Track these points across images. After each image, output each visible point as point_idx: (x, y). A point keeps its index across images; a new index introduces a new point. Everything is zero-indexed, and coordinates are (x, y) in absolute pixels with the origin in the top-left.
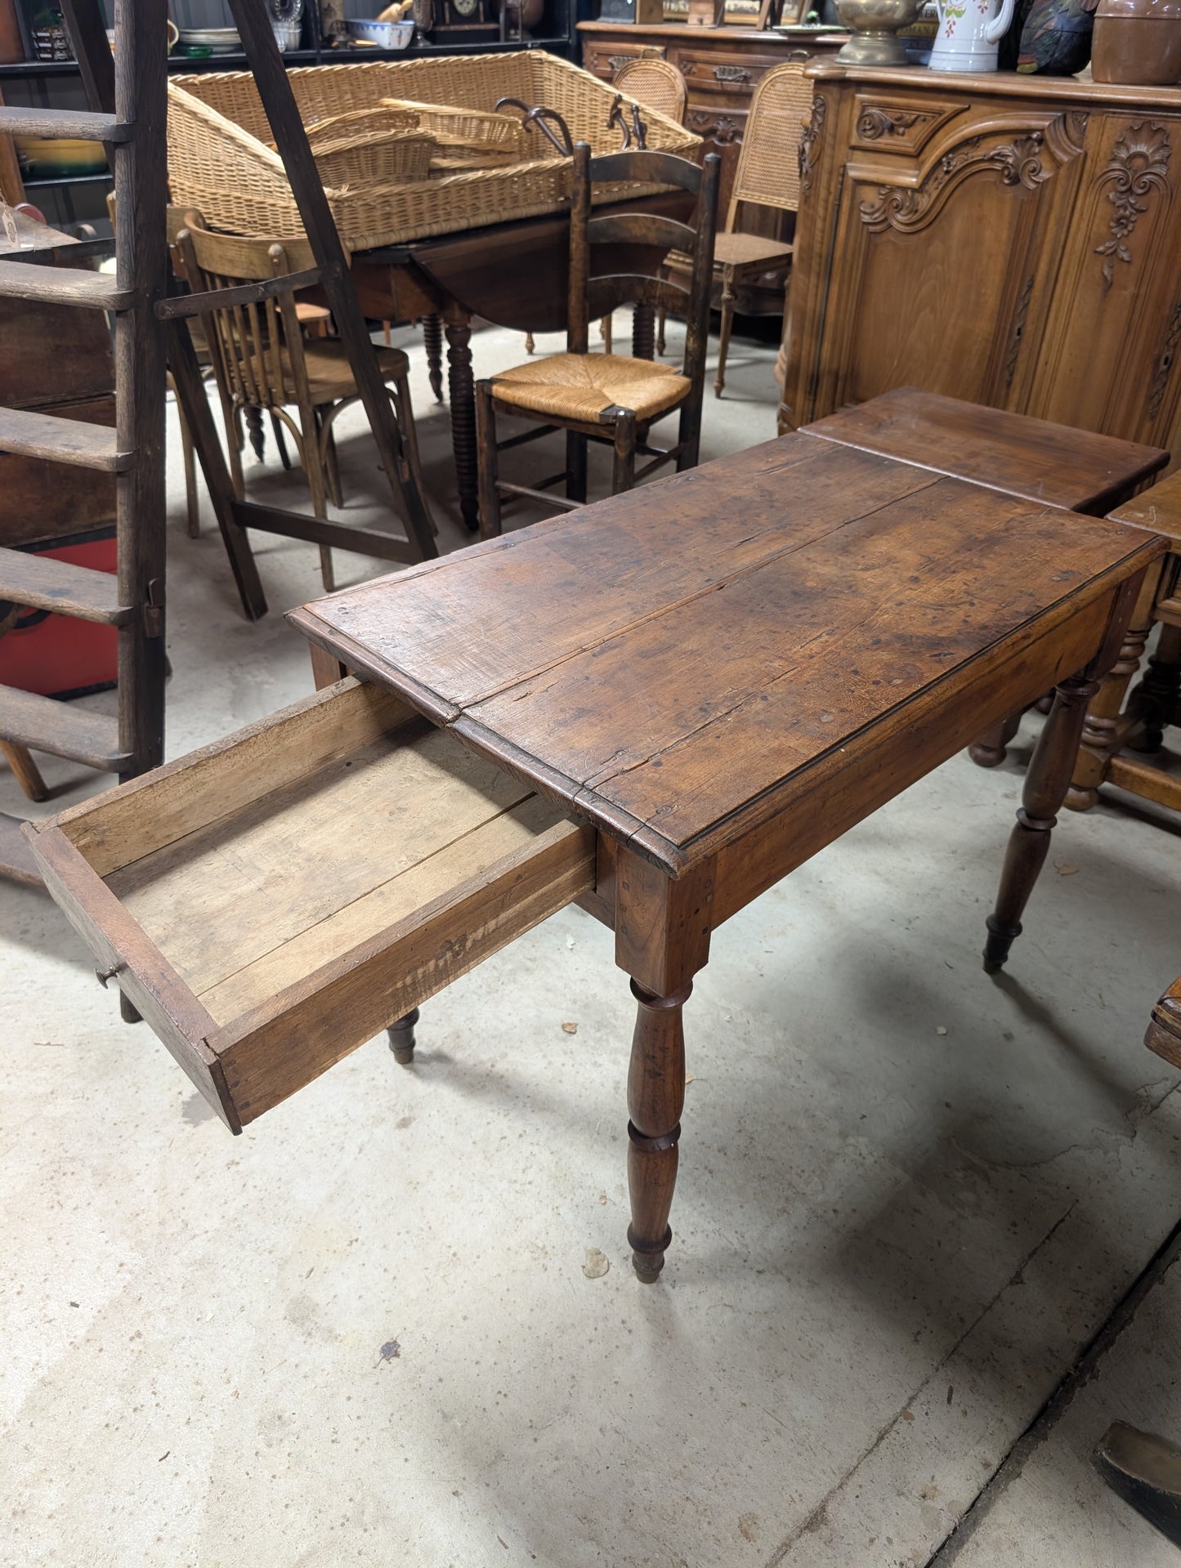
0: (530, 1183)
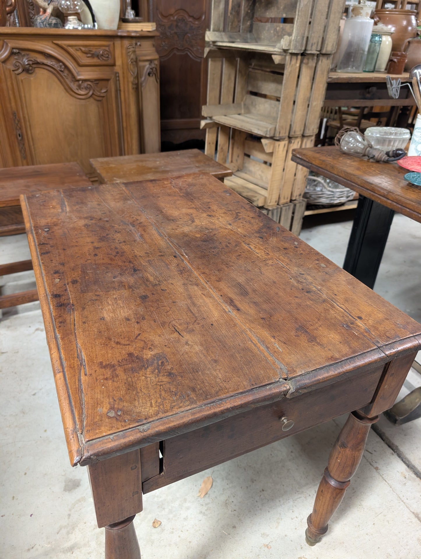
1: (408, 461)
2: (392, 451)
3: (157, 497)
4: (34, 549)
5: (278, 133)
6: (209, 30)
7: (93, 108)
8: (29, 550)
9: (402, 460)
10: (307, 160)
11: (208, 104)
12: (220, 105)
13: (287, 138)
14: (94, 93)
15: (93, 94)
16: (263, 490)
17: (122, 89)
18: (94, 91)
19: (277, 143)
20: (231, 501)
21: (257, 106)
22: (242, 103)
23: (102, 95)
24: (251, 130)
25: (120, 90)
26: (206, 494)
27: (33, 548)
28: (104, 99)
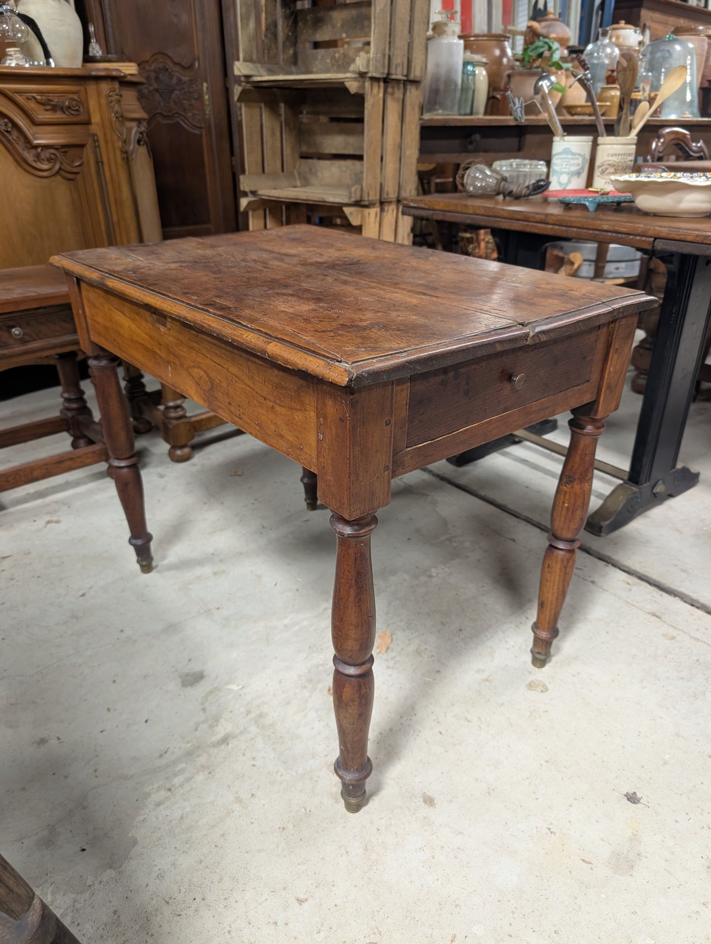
0: (479, 718)
1: (628, 567)
2: (604, 563)
3: (322, 665)
4: (169, 753)
5: (366, 195)
6: (238, 60)
7: (62, 191)
8: (161, 756)
9: (620, 569)
10: (427, 207)
11: (247, 173)
12: (264, 175)
13: (378, 205)
14: (62, 167)
15: (60, 169)
16: (461, 630)
17: (105, 160)
18: (62, 163)
19: (366, 211)
20: (423, 648)
21: (319, 174)
22: (296, 172)
23: (75, 170)
24: (323, 199)
25: (102, 162)
26: (388, 648)
27: (166, 752)
28: (78, 176)
